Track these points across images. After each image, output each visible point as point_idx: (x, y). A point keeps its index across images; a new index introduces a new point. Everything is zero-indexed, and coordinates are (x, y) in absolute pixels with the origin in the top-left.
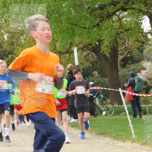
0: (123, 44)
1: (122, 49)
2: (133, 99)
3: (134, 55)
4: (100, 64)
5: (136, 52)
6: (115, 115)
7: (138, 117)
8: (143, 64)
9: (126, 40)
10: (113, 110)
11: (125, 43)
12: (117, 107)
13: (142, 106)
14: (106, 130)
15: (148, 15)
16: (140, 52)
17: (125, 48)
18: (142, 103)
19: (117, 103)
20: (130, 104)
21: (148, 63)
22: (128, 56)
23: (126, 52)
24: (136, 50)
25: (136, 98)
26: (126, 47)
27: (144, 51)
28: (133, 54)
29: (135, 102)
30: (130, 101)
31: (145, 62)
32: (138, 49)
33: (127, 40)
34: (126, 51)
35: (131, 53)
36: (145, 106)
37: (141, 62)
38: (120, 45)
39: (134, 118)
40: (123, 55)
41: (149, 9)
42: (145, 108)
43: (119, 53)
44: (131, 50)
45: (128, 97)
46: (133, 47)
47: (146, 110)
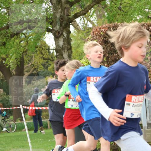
0: (29, 61)
1: (29, 66)
2: (35, 114)
3: (40, 72)
4: (6, 82)
5: (41, 69)
6: (17, 131)
7: (39, 131)
8: (47, 80)
9: (32, 57)
10: (15, 127)
11: (31, 60)
12: (20, 123)
13: (44, 121)
14: (5, 147)
15: (53, 33)
16: (46, 68)
17: (31, 66)
18: (44, 118)
19: (20, 119)
20: (32, 119)
21: (52, 78)
22: (34, 72)
23: (32, 69)
24: (41, 66)
25: (38, 114)
26: (32, 64)
27: (49, 68)
28: (39, 70)
29: (37, 117)
30: (32, 117)
31: (49, 77)
32: (44, 65)
33: (34, 57)
34: (32, 67)
35: (36, 70)
36: (46, 121)
37: (46, 77)
38: (27, 62)
39: (35, 133)
40: (29, 71)
41: (54, 27)
42: (47, 122)
43: (26, 70)
44: (36, 67)
45: (30, 113)
46: (39, 64)
47: (47, 125)
